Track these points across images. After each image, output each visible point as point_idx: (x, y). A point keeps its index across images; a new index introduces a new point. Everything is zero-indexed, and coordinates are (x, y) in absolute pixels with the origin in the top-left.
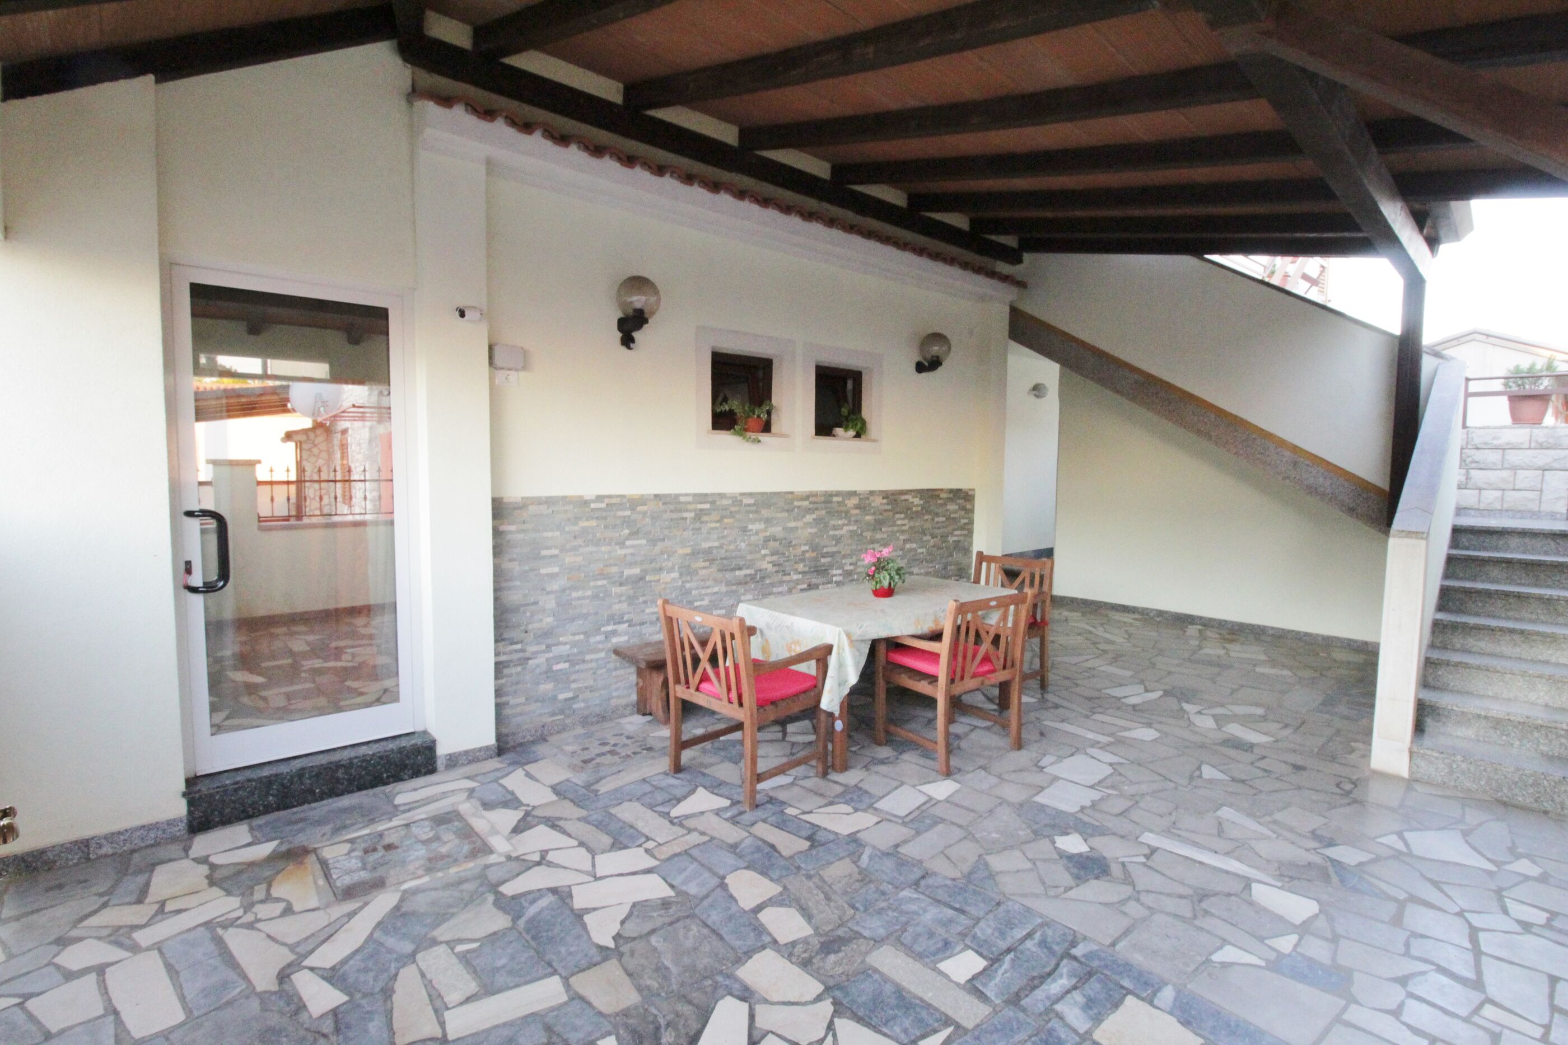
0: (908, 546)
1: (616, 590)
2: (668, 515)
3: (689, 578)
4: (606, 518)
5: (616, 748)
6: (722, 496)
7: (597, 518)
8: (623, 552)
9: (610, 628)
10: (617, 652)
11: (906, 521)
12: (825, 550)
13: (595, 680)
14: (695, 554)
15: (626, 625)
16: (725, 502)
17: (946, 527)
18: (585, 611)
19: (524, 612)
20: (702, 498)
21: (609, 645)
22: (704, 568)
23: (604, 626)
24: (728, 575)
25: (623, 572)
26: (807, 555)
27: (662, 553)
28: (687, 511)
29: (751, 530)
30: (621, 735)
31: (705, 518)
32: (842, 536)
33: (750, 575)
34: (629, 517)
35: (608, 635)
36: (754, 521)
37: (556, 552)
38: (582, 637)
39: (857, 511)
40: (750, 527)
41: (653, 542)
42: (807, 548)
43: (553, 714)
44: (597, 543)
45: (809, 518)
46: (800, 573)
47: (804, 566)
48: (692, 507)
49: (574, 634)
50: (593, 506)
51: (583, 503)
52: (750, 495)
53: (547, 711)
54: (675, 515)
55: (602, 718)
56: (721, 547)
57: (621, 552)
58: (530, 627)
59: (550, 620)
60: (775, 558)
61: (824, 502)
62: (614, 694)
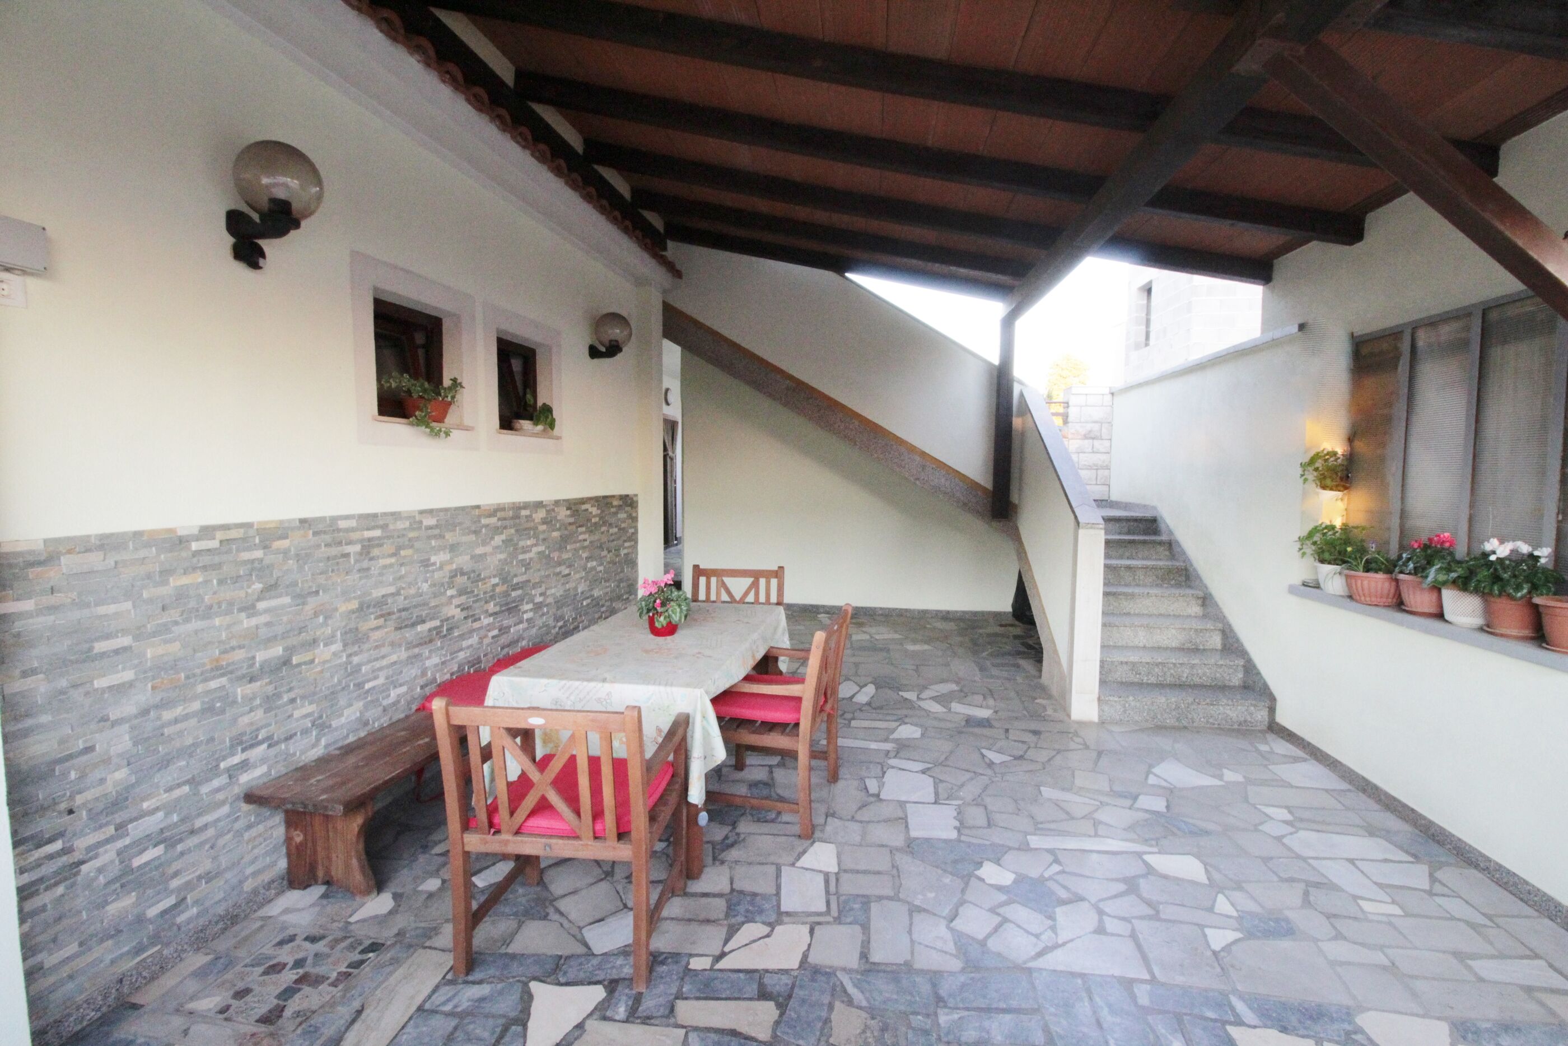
0: (589, 565)
1: (241, 691)
2: (324, 551)
3: (356, 648)
4: (218, 566)
5: (308, 968)
6: (396, 516)
7: (205, 568)
8: (254, 621)
9: (236, 760)
10: (251, 798)
11: (586, 536)
12: (515, 581)
13: (215, 858)
14: (363, 608)
15: (265, 746)
16: (401, 525)
17: (618, 539)
18: (189, 741)
19: (65, 774)
20: (369, 520)
21: (237, 790)
22: (377, 628)
23: (224, 758)
24: (409, 634)
25: (254, 658)
26: (498, 590)
27: (316, 615)
28: (350, 543)
29: (434, 564)
30: (292, 939)
31: (375, 552)
32: (531, 559)
33: (435, 628)
34: (261, 560)
35: (232, 773)
36: (436, 550)
37: (125, 641)
38: (186, 789)
39: (544, 527)
40: (433, 559)
41: (301, 598)
42: (495, 580)
43: (139, 950)
44: (208, 613)
45: (498, 540)
46: (491, 615)
47: (495, 605)
48: (355, 536)
49: (169, 790)
50: (195, 546)
51: (177, 542)
52: (430, 512)
53: (126, 949)
54: (334, 551)
55: (232, 919)
56: (398, 593)
57: (247, 623)
58: (79, 800)
59: (121, 775)
60: (463, 599)
61: (512, 518)
62: (249, 871)
